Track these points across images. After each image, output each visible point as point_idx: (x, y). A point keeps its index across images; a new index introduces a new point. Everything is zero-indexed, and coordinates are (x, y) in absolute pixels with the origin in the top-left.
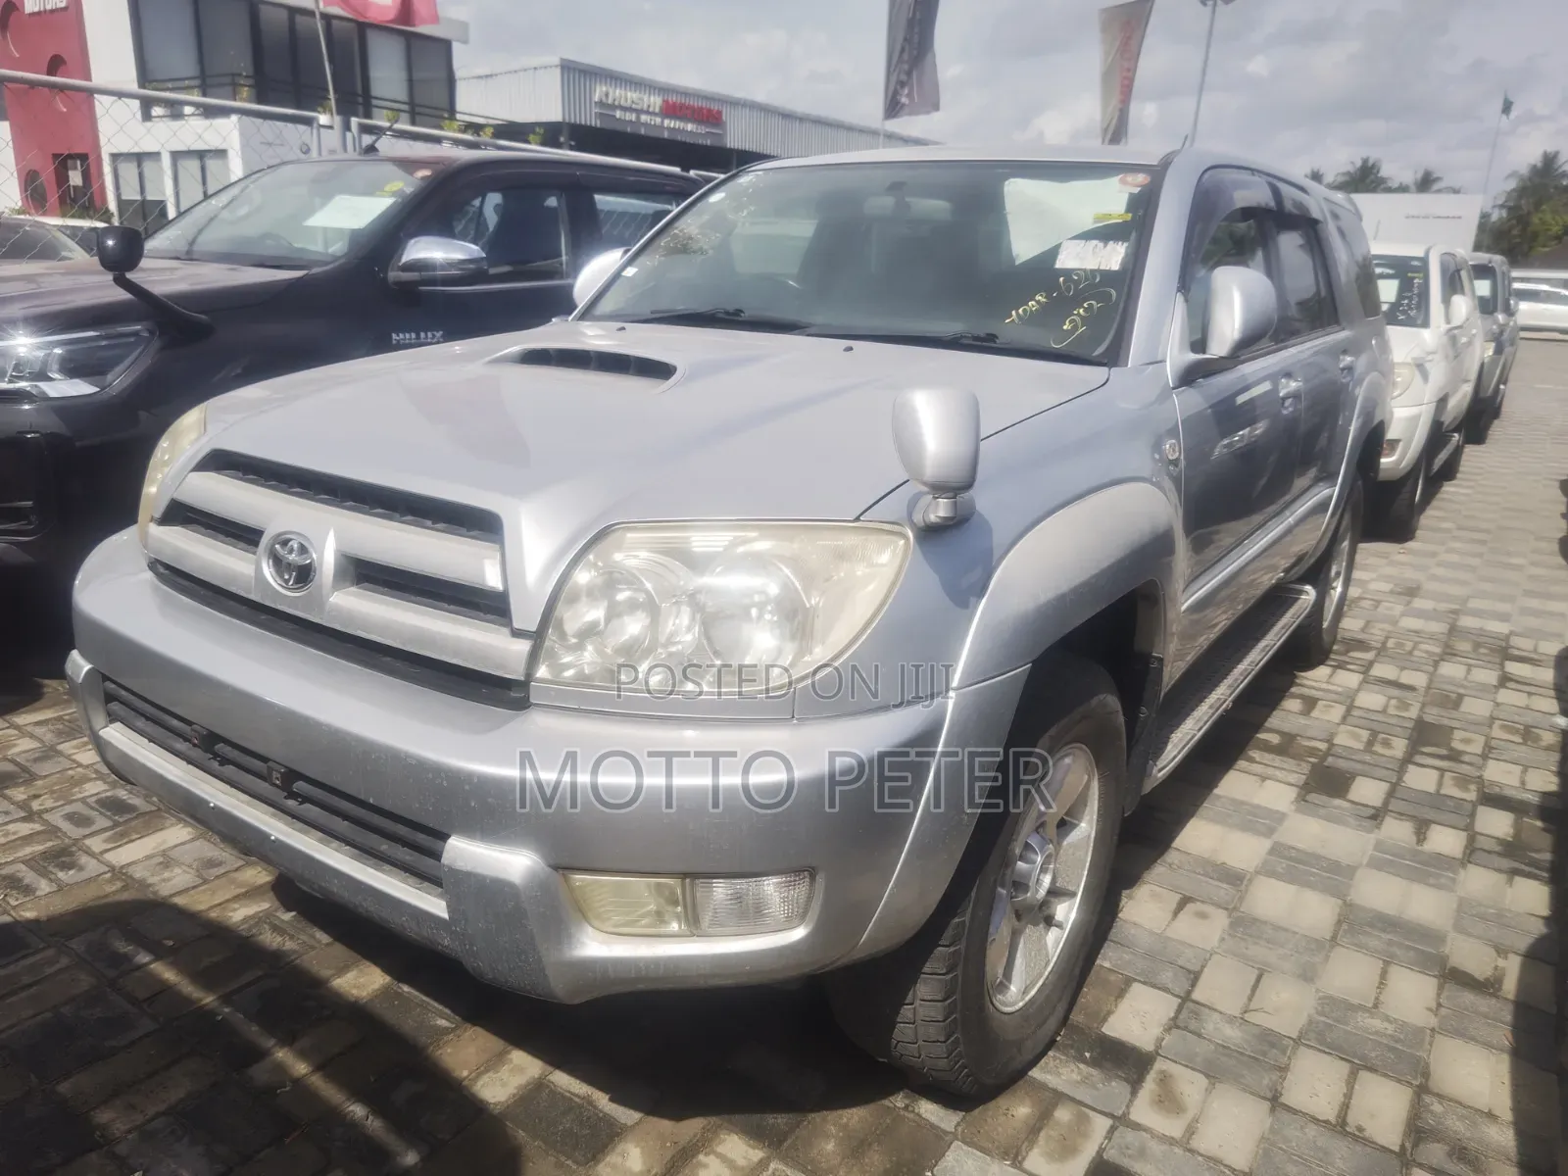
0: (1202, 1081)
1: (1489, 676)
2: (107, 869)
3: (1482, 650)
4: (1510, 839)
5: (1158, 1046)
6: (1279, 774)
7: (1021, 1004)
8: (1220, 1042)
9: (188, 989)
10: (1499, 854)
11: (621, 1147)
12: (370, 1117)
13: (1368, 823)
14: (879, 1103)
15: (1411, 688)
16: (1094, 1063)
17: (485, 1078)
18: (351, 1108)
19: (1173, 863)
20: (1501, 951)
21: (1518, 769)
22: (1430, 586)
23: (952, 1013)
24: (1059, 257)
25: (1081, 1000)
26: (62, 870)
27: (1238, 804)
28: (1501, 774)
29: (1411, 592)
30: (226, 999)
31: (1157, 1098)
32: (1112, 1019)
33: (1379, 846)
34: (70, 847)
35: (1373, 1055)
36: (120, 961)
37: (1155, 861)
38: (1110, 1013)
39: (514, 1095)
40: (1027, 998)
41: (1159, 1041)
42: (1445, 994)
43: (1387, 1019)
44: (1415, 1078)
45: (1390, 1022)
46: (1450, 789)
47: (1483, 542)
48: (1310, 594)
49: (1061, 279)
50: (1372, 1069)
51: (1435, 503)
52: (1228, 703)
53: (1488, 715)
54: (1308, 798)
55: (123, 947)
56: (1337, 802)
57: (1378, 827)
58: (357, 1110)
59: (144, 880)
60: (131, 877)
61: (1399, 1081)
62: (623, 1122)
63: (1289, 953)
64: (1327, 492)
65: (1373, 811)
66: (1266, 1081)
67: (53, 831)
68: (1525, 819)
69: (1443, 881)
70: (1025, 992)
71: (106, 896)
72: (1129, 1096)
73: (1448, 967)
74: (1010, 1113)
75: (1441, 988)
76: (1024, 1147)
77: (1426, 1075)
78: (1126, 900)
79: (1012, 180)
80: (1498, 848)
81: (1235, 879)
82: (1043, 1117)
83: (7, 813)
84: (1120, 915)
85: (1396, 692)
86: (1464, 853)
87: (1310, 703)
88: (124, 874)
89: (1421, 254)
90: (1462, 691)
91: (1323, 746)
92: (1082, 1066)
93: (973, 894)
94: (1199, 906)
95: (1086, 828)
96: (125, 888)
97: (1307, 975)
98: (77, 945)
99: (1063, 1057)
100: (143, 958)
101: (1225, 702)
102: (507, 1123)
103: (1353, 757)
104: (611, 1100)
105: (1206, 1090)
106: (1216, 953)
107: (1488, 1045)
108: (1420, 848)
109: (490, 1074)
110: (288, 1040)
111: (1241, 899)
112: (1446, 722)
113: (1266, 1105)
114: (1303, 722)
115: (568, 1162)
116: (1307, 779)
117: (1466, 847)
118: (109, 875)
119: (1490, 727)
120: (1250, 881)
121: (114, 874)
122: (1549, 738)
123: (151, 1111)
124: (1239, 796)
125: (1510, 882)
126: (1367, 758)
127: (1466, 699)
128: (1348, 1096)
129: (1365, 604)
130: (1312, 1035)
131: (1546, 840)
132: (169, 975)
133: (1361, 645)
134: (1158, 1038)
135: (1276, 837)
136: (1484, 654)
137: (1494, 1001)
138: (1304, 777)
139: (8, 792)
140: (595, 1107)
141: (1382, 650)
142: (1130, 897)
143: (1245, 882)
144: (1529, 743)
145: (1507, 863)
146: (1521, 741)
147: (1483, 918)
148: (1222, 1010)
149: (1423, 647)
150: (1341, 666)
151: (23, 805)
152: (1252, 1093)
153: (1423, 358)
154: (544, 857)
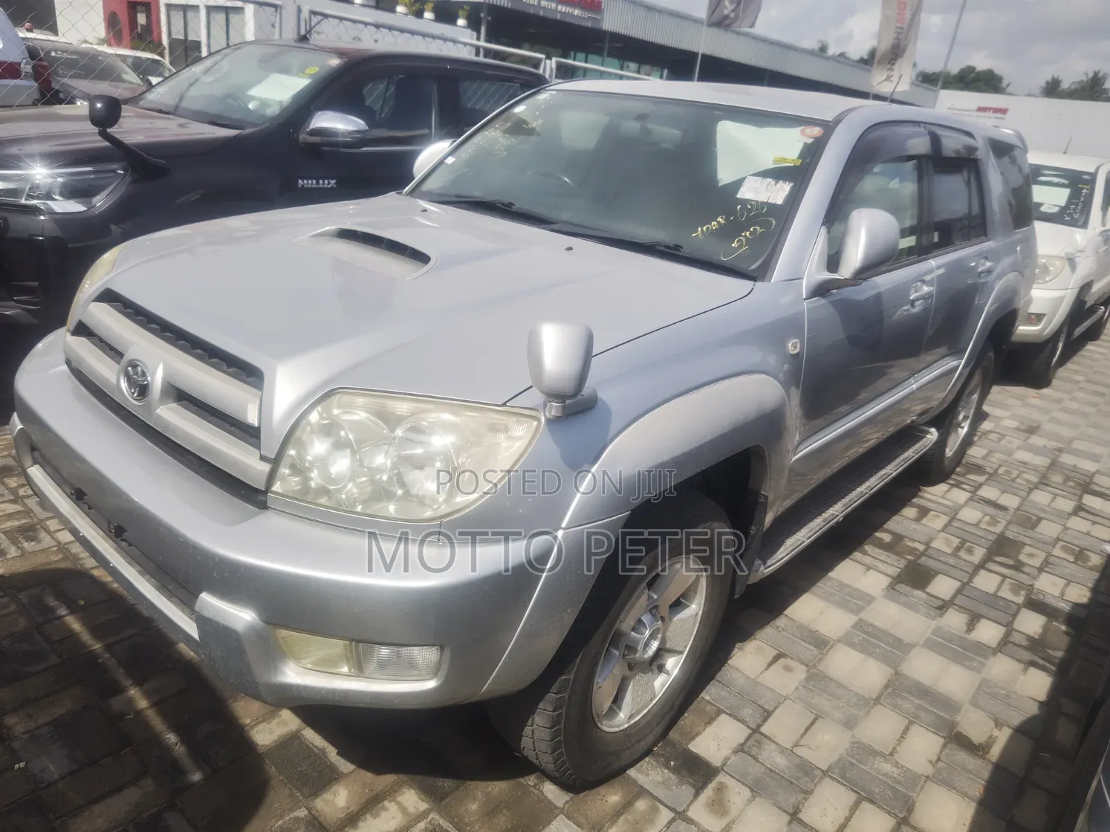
0: (747, 793)
1: (1067, 505)
2: (56, 544)
3: (1071, 484)
4: (1037, 637)
5: (724, 764)
6: (882, 566)
7: (626, 726)
8: (769, 766)
9: (86, 637)
10: (1025, 648)
11: (335, 788)
12: (179, 744)
13: (933, 612)
14: (517, 780)
15: (1003, 508)
16: (675, 770)
17: (261, 727)
18: (168, 736)
19: (780, 627)
20: (998, 724)
21: (1062, 582)
22: (1047, 427)
23: (558, 736)
24: (741, 189)
25: (681, 722)
26: (27, 541)
27: (842, 586)
28: (1049, 586)
29: (1032, 430)
30: (108, 648)
31: (710, 802)
32: (698, 739)
33: (937, 631)
34: (37, 525)
35: (876, 790)
36: (47, 611)
37: (768, 623)
38: (698, 734)
39: (276, 742)
40: (632, 722)
41: (727, 759)
42: (947, 751)
43: (897, 764)
44: (901, 812)
45: (898, 768)
46: (1006, 593)
47: (1102, 395)
48: (933, 435)
49: (739, 207)
50: (872, 802)
51: (1075, 359)
52: (840, 518)
53: (1055, 536)
54: (897, 587)
55: (52, 602)
56: (918, 593)
57: (941, 616)
58: (171, 738)
59: (78, 554)
60: (69, 551)
61: (889, 813)
62: (341, 770)
63: (841, 705)
64: (954, 363)
65: (940, 603)
66: (792, 800)
67: (28, 512)
68: (1055, 623)
69: (975, 664)
70: (631, 717)
71: (50, 564)
72: (691, 798)
73: (955, 731)
74: (605, 799)
75: (944, 746)
76: (607, 825)
77: (910, 810)
78: (737, 650)
79: (723, 122)
80: (1025, 643)
81: (821, 643)
82: (626, 806)
83: (2, 495)
84: (729, 662)
85: (991, 511)
86: (999, 644)
87: (924, 512)
88: (66, 549)
89: (1092, 170)
90: (1042, 515)
91: (921, 547)
92: (666, 771)
93: (578, 660)
94: (788, 661)
95: (695, 609)
96: (64, 559)
97: (849, 724)
98: (23, 597)
99: (654, 763)
100: (63, 611)
101: (837, 516)
102: (266, 760)
103: (941, 559)
104: (338, 754)
105: (748, 800)
106: (790, 699)
107: (964, 794)
108: (967, 636)
109: (264, 724)
110: (139, 682)
111: (820, 660)
112: (1021, 538)
113: (787, 818)
114: (913, 526)
115: (297, 794)
116: (900, 573)
117: (1002, 639)
118: (55, 548)
119: (1054, 546)
120: (832, 646)
121: (59, 548)
122: (1096, 560)
123: (40, 722)
124: (847, 581)
125: (1025, 670)
126: (952, 561)
127: (1044, 523)
128: (848, 819)
129: (994, 436)
130: (836, 770)
131: (1064, 641)
132: (75, 624)
133: (978, 469)
134: (726, 758)
135: (864, 615)
136: (1071, 487)
137: (980, 761)
138: (899, 570)
139: (6, 480)
140: (326, 757)
141: (993, 476)
142: (741, 649)
143: (828, 647)
144: (1079, 562)
145: (1027, 656)
146: (1072, 559)
147: (994, 696)
148: (780, 742)
149: (1025, 476)
150: (957, 485)
151: (14, 491)
152: (780, 808)
153: (1073, 254)
154: (260, 615)
